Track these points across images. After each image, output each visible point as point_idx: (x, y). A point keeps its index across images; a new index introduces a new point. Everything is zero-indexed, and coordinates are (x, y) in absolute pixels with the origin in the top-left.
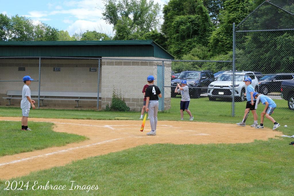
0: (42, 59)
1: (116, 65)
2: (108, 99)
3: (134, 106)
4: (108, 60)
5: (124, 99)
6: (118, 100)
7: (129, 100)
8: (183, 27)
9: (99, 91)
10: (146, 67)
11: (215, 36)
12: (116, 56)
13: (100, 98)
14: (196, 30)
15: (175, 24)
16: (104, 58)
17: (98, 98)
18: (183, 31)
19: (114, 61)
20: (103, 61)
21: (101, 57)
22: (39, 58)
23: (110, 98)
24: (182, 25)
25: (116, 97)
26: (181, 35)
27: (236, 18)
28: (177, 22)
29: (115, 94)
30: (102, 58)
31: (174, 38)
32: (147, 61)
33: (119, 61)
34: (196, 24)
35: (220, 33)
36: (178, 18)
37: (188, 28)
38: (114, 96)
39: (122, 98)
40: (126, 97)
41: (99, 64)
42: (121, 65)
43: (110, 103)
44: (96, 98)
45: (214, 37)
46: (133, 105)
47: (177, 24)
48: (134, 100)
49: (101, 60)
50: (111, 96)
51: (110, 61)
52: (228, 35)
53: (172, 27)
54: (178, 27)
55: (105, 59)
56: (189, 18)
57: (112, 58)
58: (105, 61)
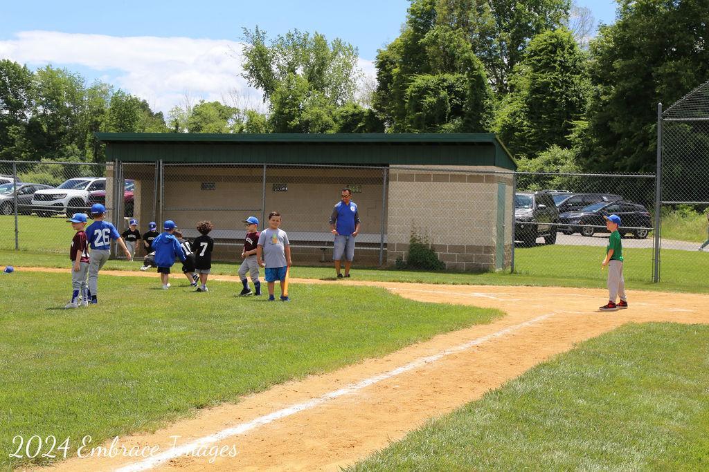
0: (268, 166)
1: (418, 180)
2: (400, 246)
3: (454, 260)
4: (402, 172)
5: (433, 246)
6: (422, 248)
7: (443, 247)
8: (430, 99)
9: (383, 231)
10: (480, 184)
11: (507, 118)
12: (419, 164)
13: (385, 245)
14: (457, 105)
15: (412, 91)
16: (394, 166)
17: (382, 245)
18: (432, 107)
19: (415, 172)
20: (392, 172)
21: (388, 165)
22: (263, 166)
23: (406, 245)
24: (429, 94)
25: (417, 242)
26: (428, 114)
27: (549, 84)
28: (418, 87)
29: (414, 236)
30: (391, 166)
31: (411, 122)
32: (482, 174)
33: (423, 172)
34: (457, 93)
35: (515, 113)
36: (420, 80)
37: (441, 102)
38: (413, 240)
39: (430, 243)
40: (438, 242)
41: (385, 178)
42: (430, 181)
43: (404, 253)
44: (377, 245)
45: (504, 121)
46: (452, 258)
47: (419, 91)
48: (453, 248)
49: (388, 170)
50: (406, 240)
51: (406, 172)
52: (532, 118)
53: (407, 99)
54: (421, 97)
55: (395, 169)
56: (444, 80)
57: (410, 166)
58: (397, 172)
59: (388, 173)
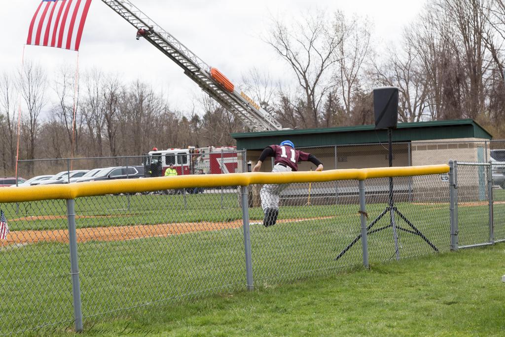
0: (337, 147)
1: (429, 149)
2: (421, 189)
4: (419, 145)
5: (441, 188)
7: (447, 188)
10: (466, 149)
12: (429, 139)
13: (412, 191)
16: (414, 142)
17: (410, 191)
19: (427, 144)
20: (413, 145)
21: (410, 141)
22: (334, 147)
23: (424, 188)
30: (412, 142)
32: (467, 143)
33: (430, 144)
40: (444, 185)
41: (409, 149)
42: (436, 149)
43: (424, 193)
44: (406, 191)
49: (411, 144)
50: (424, 185)
51: (421, 145)
57: (424, 141)
58: (416, 145)
59: (411, 146)
